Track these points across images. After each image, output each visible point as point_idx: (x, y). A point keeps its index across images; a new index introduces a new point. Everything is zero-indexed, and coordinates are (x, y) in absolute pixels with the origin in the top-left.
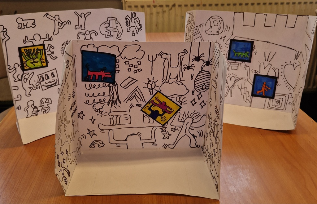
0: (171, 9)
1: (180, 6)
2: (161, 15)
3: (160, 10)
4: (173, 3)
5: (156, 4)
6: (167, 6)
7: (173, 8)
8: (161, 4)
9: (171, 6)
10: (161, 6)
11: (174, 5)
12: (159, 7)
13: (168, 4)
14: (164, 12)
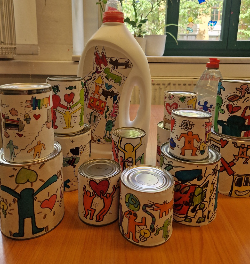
0: (167, 87)
1: (174, 85)
2: (158, 91)
3: (157, 87)
4: (168, 83)
5: (154, 82)
6: (164, 84)
7: (168, 86)
8: (159, 83)
9: (166, 84)
10: (159, 84)
11: (169, 84)
12: (157, 85)
13: (164, 83)
14: (161, 89)
